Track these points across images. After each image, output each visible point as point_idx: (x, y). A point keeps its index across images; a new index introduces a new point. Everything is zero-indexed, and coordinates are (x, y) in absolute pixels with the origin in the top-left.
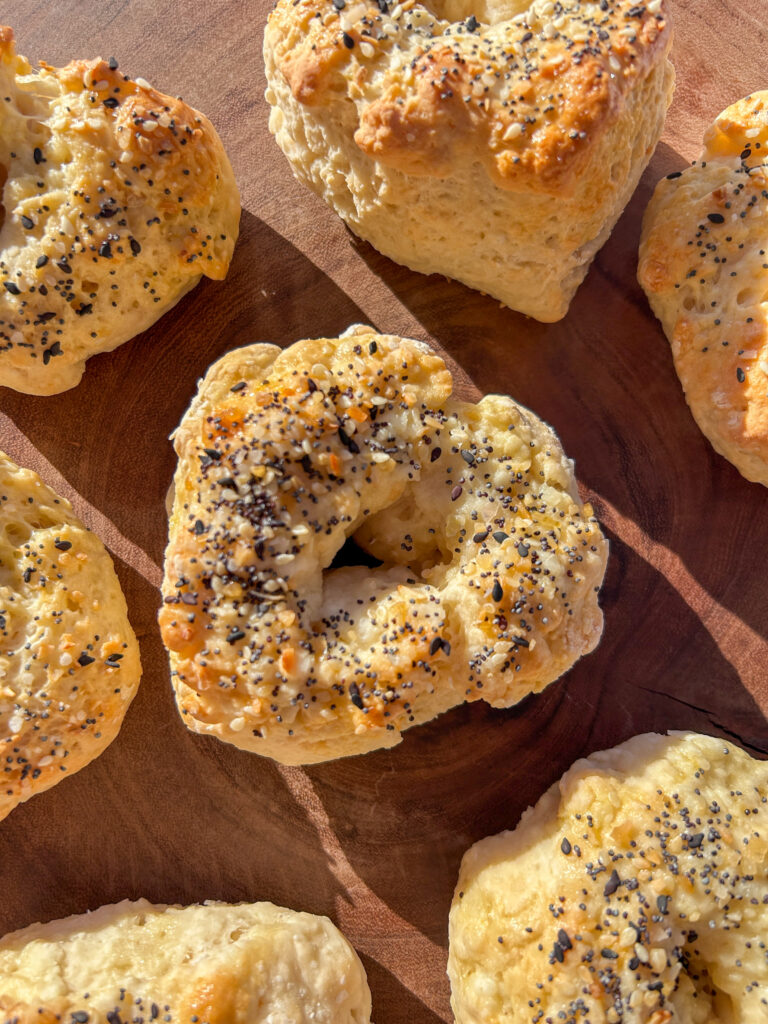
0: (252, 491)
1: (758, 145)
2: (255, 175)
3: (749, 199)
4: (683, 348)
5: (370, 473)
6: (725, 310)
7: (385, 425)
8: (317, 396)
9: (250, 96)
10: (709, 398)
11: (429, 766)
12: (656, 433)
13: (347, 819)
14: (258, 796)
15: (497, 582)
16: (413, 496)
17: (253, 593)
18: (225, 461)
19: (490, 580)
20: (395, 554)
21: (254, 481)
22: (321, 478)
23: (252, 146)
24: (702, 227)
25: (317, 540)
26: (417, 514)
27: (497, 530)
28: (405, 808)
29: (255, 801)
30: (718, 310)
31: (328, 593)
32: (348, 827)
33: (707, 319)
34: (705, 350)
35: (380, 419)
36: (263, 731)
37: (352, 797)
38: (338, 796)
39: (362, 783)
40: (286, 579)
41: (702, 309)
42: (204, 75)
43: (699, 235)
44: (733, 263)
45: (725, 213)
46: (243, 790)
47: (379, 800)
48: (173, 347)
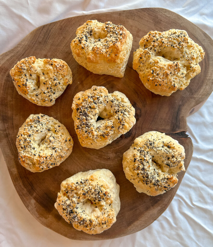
0: (84, 112)
1: (146, 45)
2: (73, 64)
3: (145, 54)
4: (141, 77)
5: (99, 107)
6: (145, 71)
7: (99, 100)
8: (90, 98)
9: (69, 52)
10: (146, 84)
11: (118, 146)
12: (142, 90)
13: (108, 156)
14: (94, 156)
15: (119, 117)
16: (106, 108)
17: (87, 126)
18: (80, 109)
19: (118, 117)
20: (106, 117)
21: (84, 111)
22: (93, 109)
23: (71, 60)
24: (139, 60)
25: (94, 117)
26: (107, 111)
27: (118, 110)
28: (116, 153)
29: (94, 157)
30: (144, 71)
31: (97, 124)
32: (108, 158)
33: (143, 72)
34: (144, 77)
35: (99, 99)
36: (93, 143)
37: (108, 153)
38: (106, 153)
39: (109, 151)
40: (91, 123)
41: (142, 71)
42: (62, 51)
43: (139, 61)
44: (145, 64)
45: (142, 57)
46: (92, 155)
47: (112, 153)
48: (67, 94)
